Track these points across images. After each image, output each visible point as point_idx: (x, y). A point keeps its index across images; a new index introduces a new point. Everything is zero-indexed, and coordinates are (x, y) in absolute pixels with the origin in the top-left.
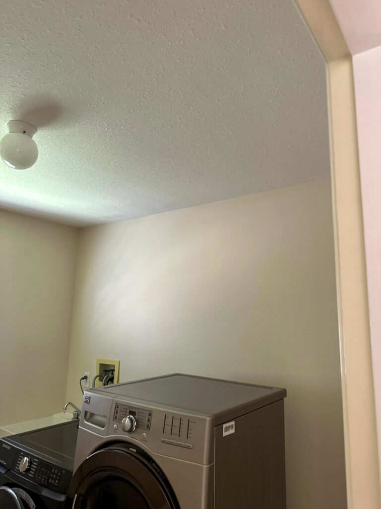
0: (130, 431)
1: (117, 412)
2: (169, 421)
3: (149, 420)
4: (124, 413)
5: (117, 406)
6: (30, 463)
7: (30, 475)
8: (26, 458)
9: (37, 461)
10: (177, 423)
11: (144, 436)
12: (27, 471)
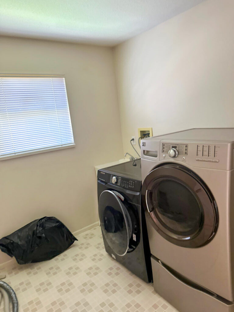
0: (174, 157)
1: (164, 148)
2: (200, 148)
3: (186, 150)
4: (169, 148)
5: (163, 145)
6: (117, 179)
7: (118, 184)
8: (114, 177)
9: (120, 178)
10: (206, 149)
11: (184, 158)
12: (116, 183)
